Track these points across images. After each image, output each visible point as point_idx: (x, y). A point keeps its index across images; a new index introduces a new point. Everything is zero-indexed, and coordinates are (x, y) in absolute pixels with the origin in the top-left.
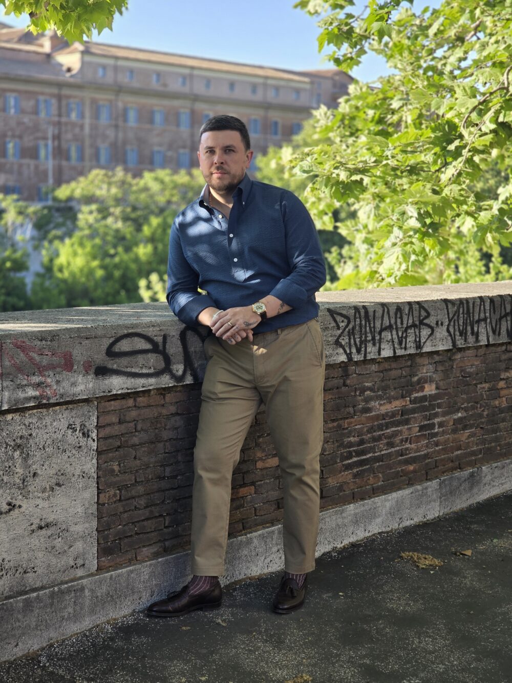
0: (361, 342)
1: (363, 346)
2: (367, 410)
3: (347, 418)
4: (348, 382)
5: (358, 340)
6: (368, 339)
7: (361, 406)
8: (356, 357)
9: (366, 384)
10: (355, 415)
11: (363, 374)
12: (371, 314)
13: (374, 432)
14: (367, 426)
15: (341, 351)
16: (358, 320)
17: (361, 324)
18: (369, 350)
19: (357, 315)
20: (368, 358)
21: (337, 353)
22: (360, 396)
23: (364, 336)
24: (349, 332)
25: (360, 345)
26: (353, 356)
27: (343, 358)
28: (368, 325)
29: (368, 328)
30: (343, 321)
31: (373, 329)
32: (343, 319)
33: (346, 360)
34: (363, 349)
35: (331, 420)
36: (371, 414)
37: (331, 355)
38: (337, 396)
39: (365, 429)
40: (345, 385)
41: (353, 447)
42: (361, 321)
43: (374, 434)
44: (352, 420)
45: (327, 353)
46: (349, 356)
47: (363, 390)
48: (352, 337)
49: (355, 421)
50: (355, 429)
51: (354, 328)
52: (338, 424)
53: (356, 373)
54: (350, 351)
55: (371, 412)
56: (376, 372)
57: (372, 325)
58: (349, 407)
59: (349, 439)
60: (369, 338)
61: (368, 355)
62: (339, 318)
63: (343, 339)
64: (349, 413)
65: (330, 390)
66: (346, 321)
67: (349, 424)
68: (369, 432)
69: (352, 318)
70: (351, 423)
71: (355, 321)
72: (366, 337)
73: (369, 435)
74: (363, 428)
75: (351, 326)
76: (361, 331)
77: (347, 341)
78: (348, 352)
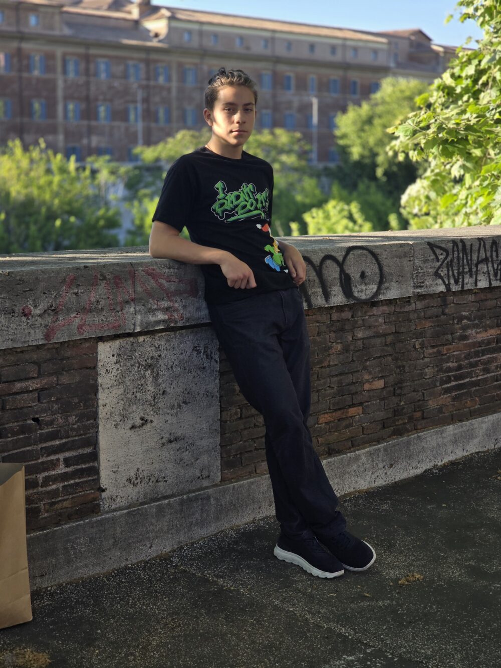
0: (459, 274)
1: (461, 277)
2: (464, 337)
3: (446, 345)
4: (447, 311)
5: (456, 272)
6: (465, 270)
7: (459, 334)
8: (454, 288)
9: (464, 313)
10: (453, 342)
11: (461, 304)
12: (468, 247)
13: (471, 358)
14: (464, 353)
15: (440, 281)
16: (456, 253)
17: (458, 256)
18: (466, 281)
19: (455, 249)
20: (466, 288)
21: (436, 284)
22: (458, 324)
23: (461, 268)
24: (447, 264)
25: (458, 276)
26: (451, 287)
27: (442, 288)
28: (465, 258)
29: (465, 261)
30: (442, 254)
31: (470, 262)
32: (442, 251)
33: (445, 291)
34: (460, 280)
35: (431, 346)
36: (468, 342)
37: (431, 286)
38: (436, 324)
39: (463, 356)
40: (444, 314)
41: (452, 372)
42: (459, 254)
43: (471, 360)
44: (451, 346)
45: (428, 283)
46: (448, 286)
47: (461, 318)
48: (450, 269)
49: (454, 348)
50: (453, 355)
51: (452, 261)
52: (438, 350)
53: (453, 303)
54: (449, 282)
55: (468, 340)
56: (472, 302)
57: (469, 258)
58: (447, 334)
59: (448, 365)
60: (467, 270)
61: (465, 286)
62: (438, 251)
63: (442, 271)
64: (447, 340)
65: (429, 318)
66: (444, 253)
67: (448, 350)
68: (466, 358)
69: (450, 252)
70: (450, 349)
71: (453, 254)
72: (464, 269)
73: (466, 361)
74: (461, 354)
75: (449, 259)
76: (459, 263)
77: (446, 272)
78: (447, 282)
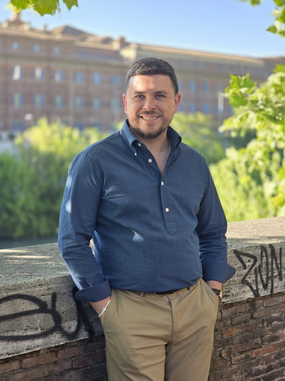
0: (268, 278)
1: (270, 281)
2: (275, 338)
3: (255, 348)
4: (256, 315)
5: (264, 277)
6: (275, 275)
7: (269, 335)
8: (263, 293)
9: (274, 315)
10: (263, 345)
11: (271, 306)
12: (277, 251)
13: (282, 357)
14: (275, 353)
15: (248, 288)
16: (264, 259)
17: (267, 262)
18: (275, 284)
19: (264, 254)
20: (275, 291)
21: (244, 291)
22: (268, 326)
23: (270, 273)
24: (255, 270)
25: (267, 281)
26: (259, 292)
27: (250, 295)
28: (274, 262)
29: (274, 265)
30: (249, 261)
31: (279, 266)
32: (249, 258)
33: (252, 297)
34: (270, 285)
35: (239, 352)
36: (279, 342)
37: (237, 294)
38: (244, 330)
39: (273, 357)
40: (252, 318)
41: (261, 374)
42: (267, 259)
43: (282, 359)
44: (260, 349)
45: (234, 292)
46: (256, 293)
47: (270, 321)
48: (259, 275)
49: (263, 350)
50: (263, 357)
51: (260, 267)
52: (246, 355)
53: (263, 306)
54: (257, 287)
55: (279, 340)
56: (283, 303)
57: (278, 262)
58: (256, 337)
59: (257, 367)
60: (276, 273)
61: (274, 289)
62: (245, 259)
63: (250, 278)
64: (257, 344)
65: (237, 324)
66: (252, 260)
67: (257, 354)
68: (276, 358)
69: (259, 258)
70: (259, 352)
71: (262, 260)
72: (272, 273)
73: (277, 361)
74: (271, 355)
75: (257, 265)
76: (268, 268)
77: (254, 278)
78: (255, 288)
